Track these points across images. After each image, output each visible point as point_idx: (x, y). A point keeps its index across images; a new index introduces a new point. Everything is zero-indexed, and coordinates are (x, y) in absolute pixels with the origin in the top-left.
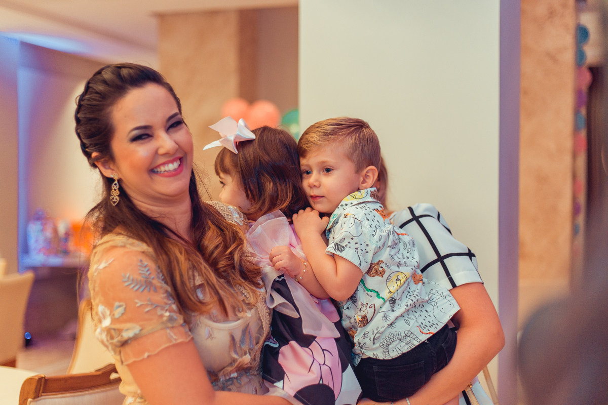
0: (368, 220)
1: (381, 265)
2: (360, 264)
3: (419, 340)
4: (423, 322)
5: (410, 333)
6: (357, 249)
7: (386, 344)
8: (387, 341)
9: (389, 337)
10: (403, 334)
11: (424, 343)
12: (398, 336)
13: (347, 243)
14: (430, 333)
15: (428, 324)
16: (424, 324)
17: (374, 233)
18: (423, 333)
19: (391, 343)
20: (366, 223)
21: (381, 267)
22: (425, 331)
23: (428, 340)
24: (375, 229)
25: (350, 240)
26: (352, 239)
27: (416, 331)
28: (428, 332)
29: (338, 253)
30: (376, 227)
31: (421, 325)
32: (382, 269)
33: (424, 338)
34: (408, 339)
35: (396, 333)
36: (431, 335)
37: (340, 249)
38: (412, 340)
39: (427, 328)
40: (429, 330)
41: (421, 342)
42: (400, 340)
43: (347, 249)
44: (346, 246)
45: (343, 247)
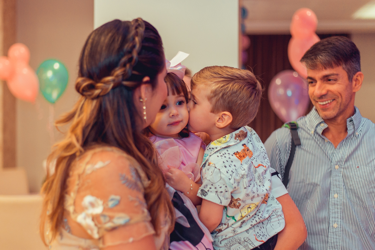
0: (225, 167)
1: (239, 202)
2: (221, 202)
3: (253, 245)
4: (259, 232)
5: (248, 239)
6: (216, 192)
7: (229, 245)
8: (230, 243)
9: (232, 240)
10: (243, 240)
11: (257, 248)
12: (238, 240)
13: (209, 189)
14: (262, 241)
15: (262, 234)
16: (259, 233)
17: (230, 177)
18: (257, 240)
19: (233, 245)
20: (224, 170)
21: (239, 203)
22: (259, 239)
23: (260, 246)
24: (231, 173)
25: (211, 186)
26: (212, 185)
27: (253, 238)
28: (261, 240)
29: (203, 197)
30: (232, 171)
31: (257, 233)
32: (239, 204)
33: (257, 244)
34: (246, 243)
35: (238, 238)
36: (263, 243)
37: (204, 194)
38: (248, 244)
39: (261, 237)
40: (262, 239)
41: (255, 247)
42: (240, 243)
43: (209, 193)
44: (208, 191)
45: (206, 192)
